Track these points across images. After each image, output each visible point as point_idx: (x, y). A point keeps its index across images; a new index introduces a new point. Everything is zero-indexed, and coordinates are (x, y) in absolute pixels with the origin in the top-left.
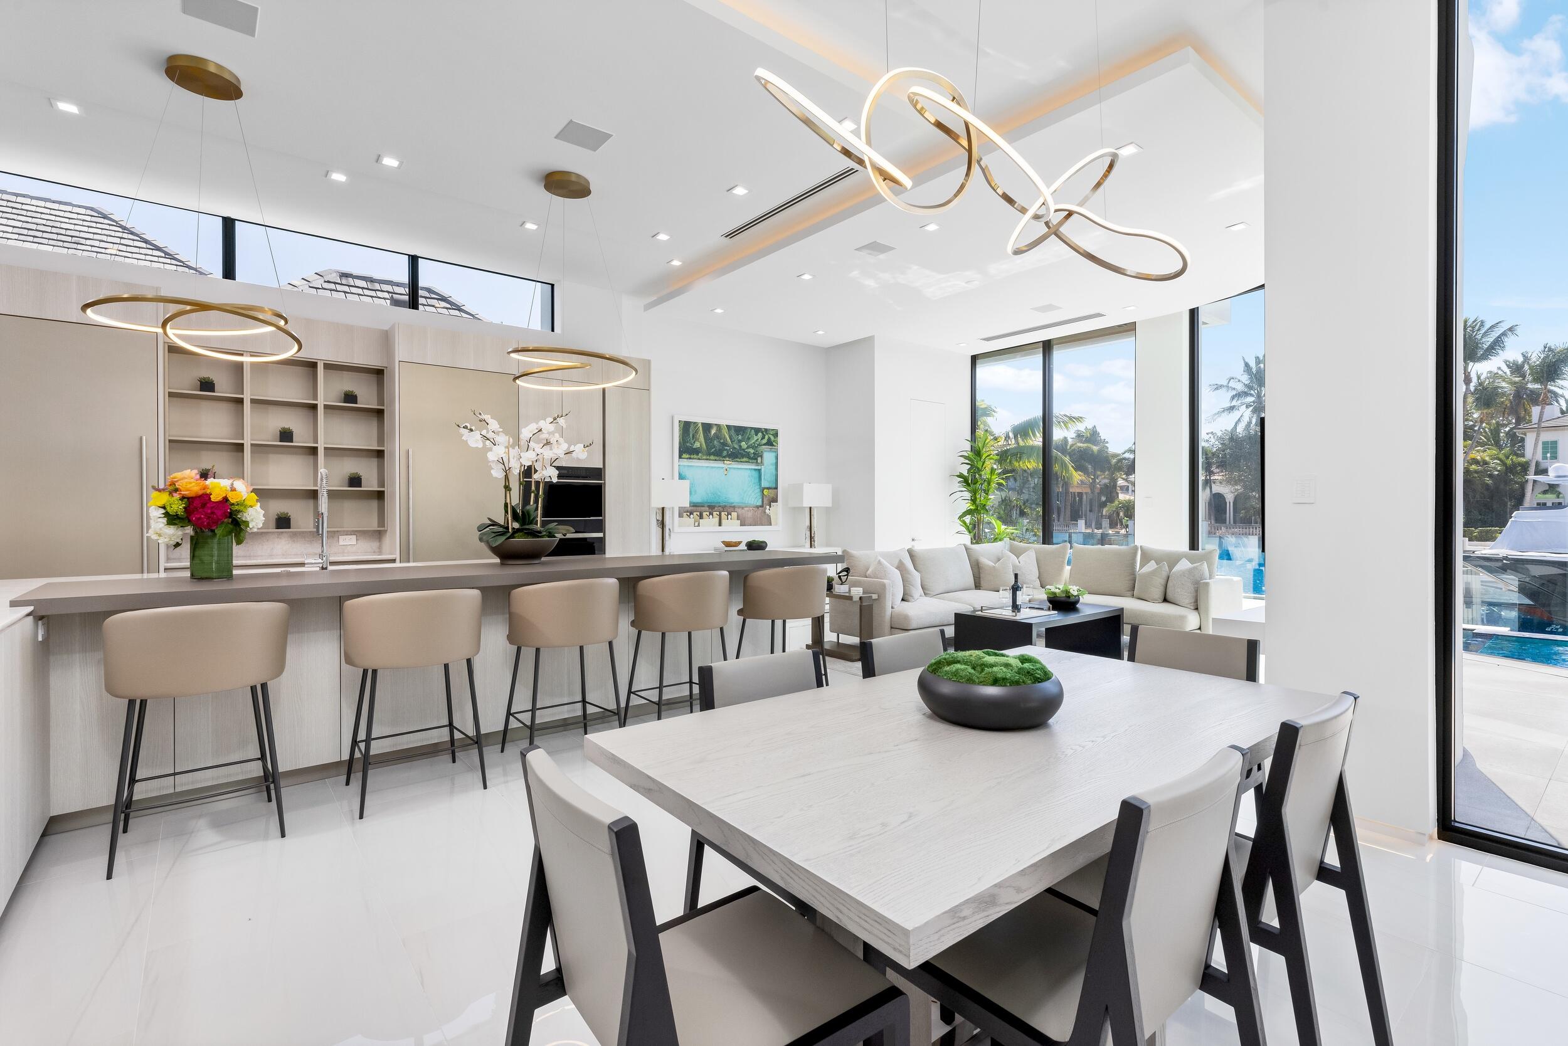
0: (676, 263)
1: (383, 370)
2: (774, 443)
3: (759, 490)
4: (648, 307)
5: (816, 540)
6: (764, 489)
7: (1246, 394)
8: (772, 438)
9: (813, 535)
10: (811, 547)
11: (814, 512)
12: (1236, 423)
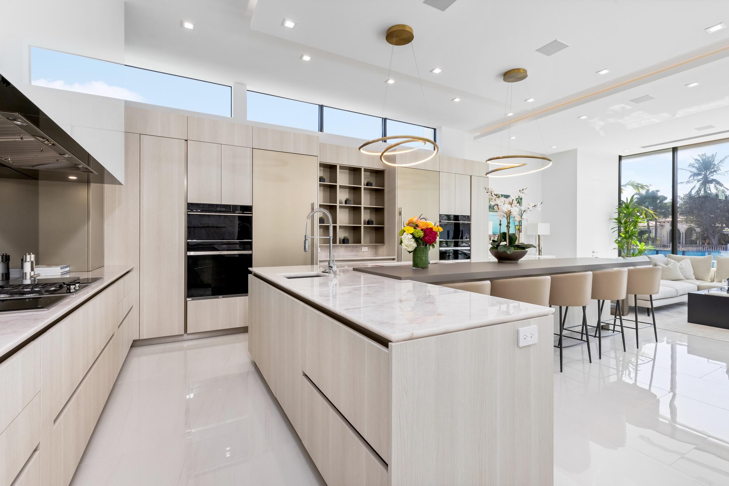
0: (510, 114)
1: (384, 171)
2: (520, 203)
3: (514, 226)
4: (476, 138)
5: (542, 251)
6: (516, 226)
7: (699, 174)
8: (520, 200)
9: (540, 249)
10: (539, 255)
11: (541, 238)
12: (691, 190)
